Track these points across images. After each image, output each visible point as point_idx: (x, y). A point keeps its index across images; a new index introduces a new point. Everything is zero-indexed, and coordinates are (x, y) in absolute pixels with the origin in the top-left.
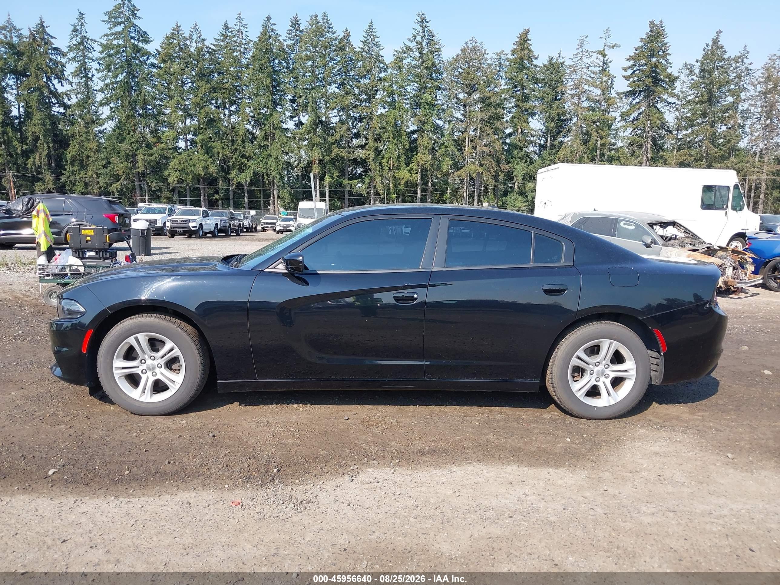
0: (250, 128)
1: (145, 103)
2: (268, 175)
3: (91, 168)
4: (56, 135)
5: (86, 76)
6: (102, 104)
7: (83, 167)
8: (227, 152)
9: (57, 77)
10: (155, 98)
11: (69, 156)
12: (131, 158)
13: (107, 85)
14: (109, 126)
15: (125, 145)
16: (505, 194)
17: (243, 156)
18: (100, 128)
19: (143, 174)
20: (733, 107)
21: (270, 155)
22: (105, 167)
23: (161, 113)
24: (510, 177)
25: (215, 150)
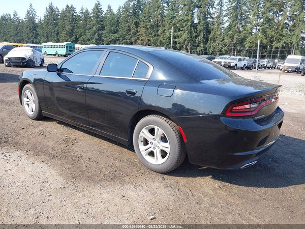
0: (288, 22)
1: (242, 14)
2: (291, 44)
3: (217, 42)
4: (207, 29)
5: (221, 6)
6: (225, 16)
7: (214, 41)
8: (273, 33)
9: (212, 7)
10: (246, 12)
11: (210, 37)
12: (232, 37)
13: (228, 8)
14: (226, 25)
15: (231, 32)
17: (281, 35)
18: (223, 26)
19: (236, 44)
21: (294, 34)
22: (222, 41)
23: (248, 18)
25: (268, 33)
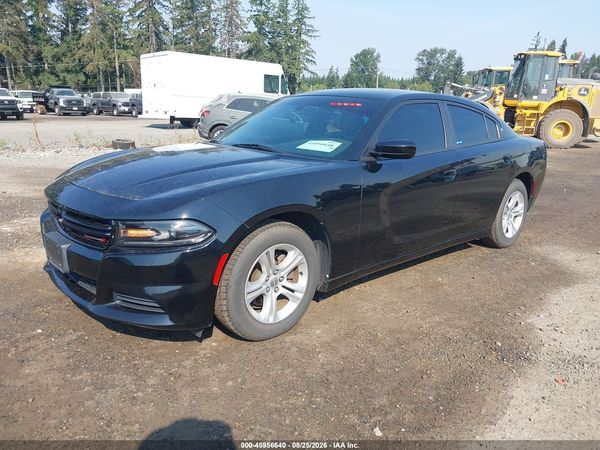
16: (37, 73)
20: (207, 15)
24: (39, 58)
